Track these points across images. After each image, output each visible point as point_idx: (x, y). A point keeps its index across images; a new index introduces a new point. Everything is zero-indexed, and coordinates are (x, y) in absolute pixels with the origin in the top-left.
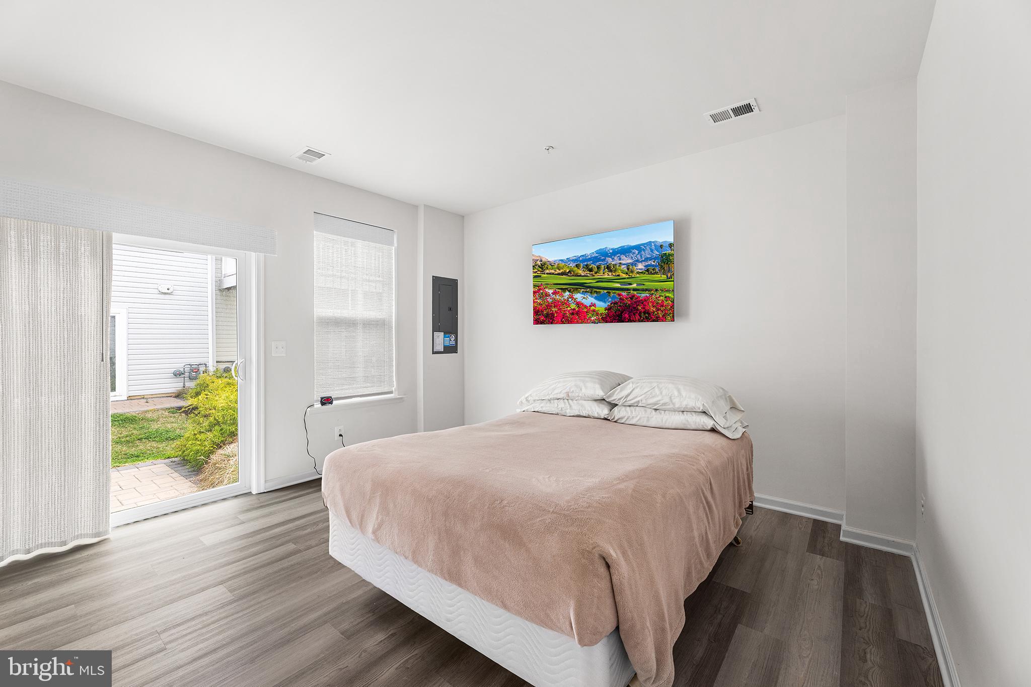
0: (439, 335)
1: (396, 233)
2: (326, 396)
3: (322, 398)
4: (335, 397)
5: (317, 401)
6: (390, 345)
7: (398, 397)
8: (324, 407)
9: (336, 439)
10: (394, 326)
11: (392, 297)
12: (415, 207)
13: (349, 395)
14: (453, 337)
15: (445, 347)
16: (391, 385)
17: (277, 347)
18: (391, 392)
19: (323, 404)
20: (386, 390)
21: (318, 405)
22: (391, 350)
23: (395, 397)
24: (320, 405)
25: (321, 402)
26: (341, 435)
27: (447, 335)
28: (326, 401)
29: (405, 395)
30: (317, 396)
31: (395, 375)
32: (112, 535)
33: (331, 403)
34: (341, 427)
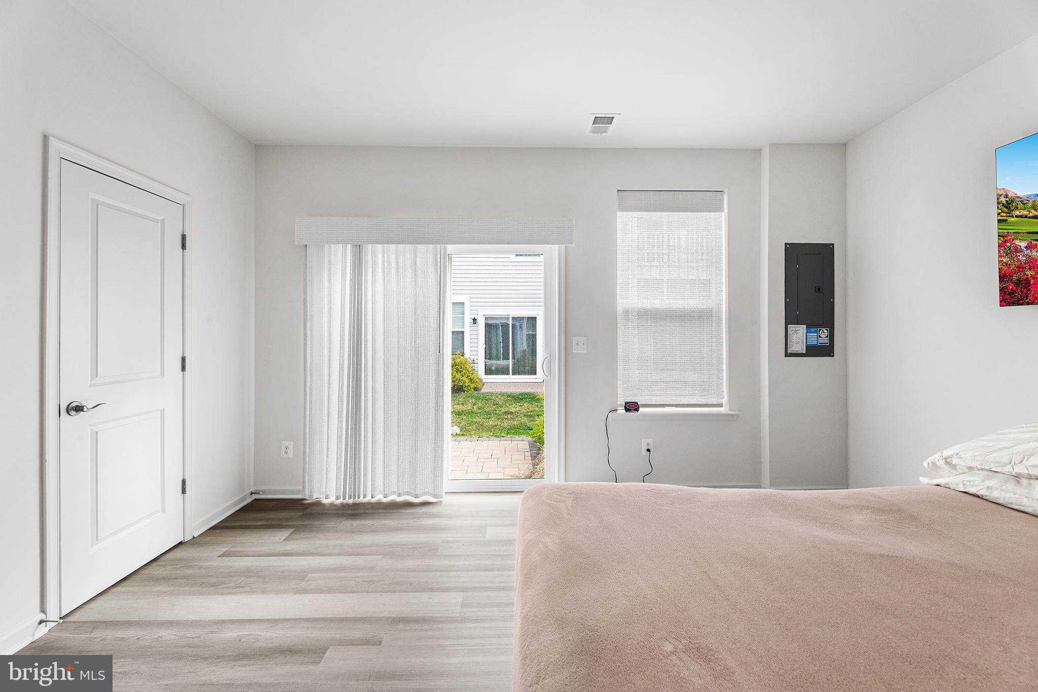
0: (797, 329)
1: (727, 193)
2: (631, 401)
3: (626, 403)
4: (643, 403)
5: (621, 405)
6: (720, 343)
7: (730, 412)
8: (629, 414)
9: (643, 454)
10: (724, 317)
11: (721, 279)
12: (756, 152)
13: (662, 403)
14: (824, 333)
15: (808, 347)
16: (720, 395)
17: (577, 343)
18: (720, 405)
19: (627, 410)
20: (714, 401)
21: (622, 411)
22: (721, 350)
23: (726, 413)
24: (624, 411)
25: (625, 407)
26: (649, 450)
27: (813, 330)
28: (632, 407)
29: (739, 411)
30: (621, 401)
31: (726, 383)
32: (446, 499)
33: (637, 410)
34: (650, 441)
